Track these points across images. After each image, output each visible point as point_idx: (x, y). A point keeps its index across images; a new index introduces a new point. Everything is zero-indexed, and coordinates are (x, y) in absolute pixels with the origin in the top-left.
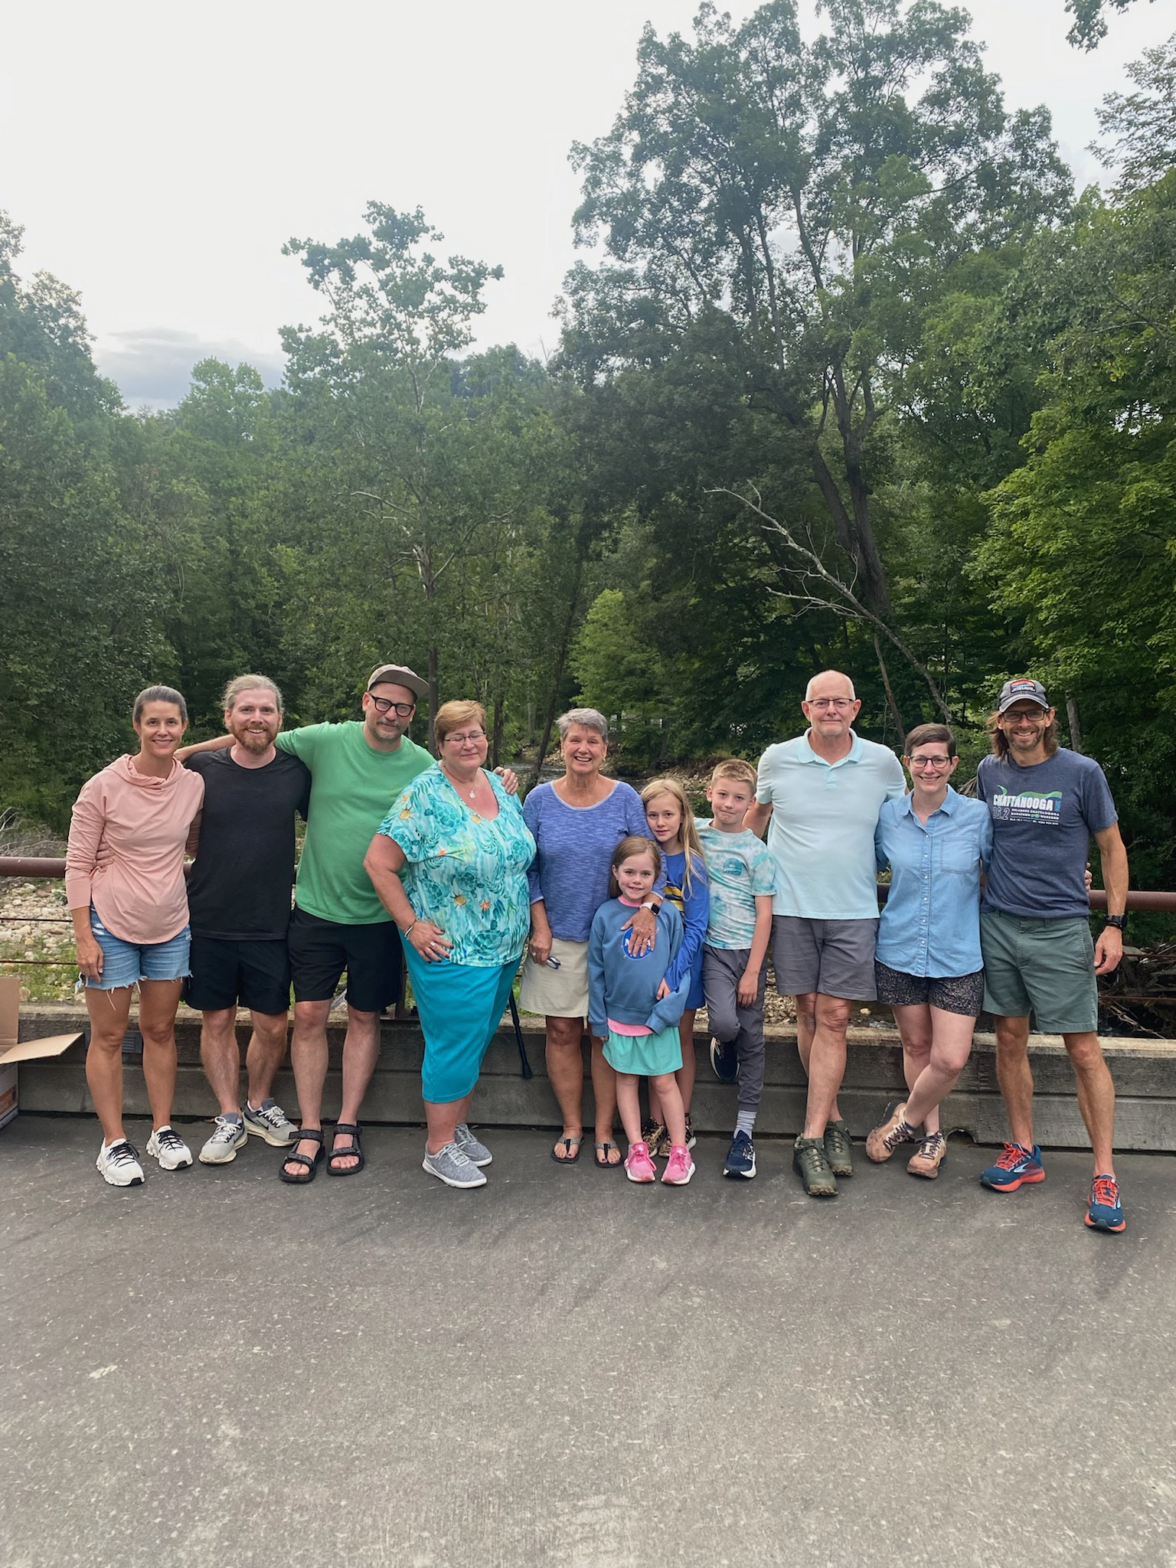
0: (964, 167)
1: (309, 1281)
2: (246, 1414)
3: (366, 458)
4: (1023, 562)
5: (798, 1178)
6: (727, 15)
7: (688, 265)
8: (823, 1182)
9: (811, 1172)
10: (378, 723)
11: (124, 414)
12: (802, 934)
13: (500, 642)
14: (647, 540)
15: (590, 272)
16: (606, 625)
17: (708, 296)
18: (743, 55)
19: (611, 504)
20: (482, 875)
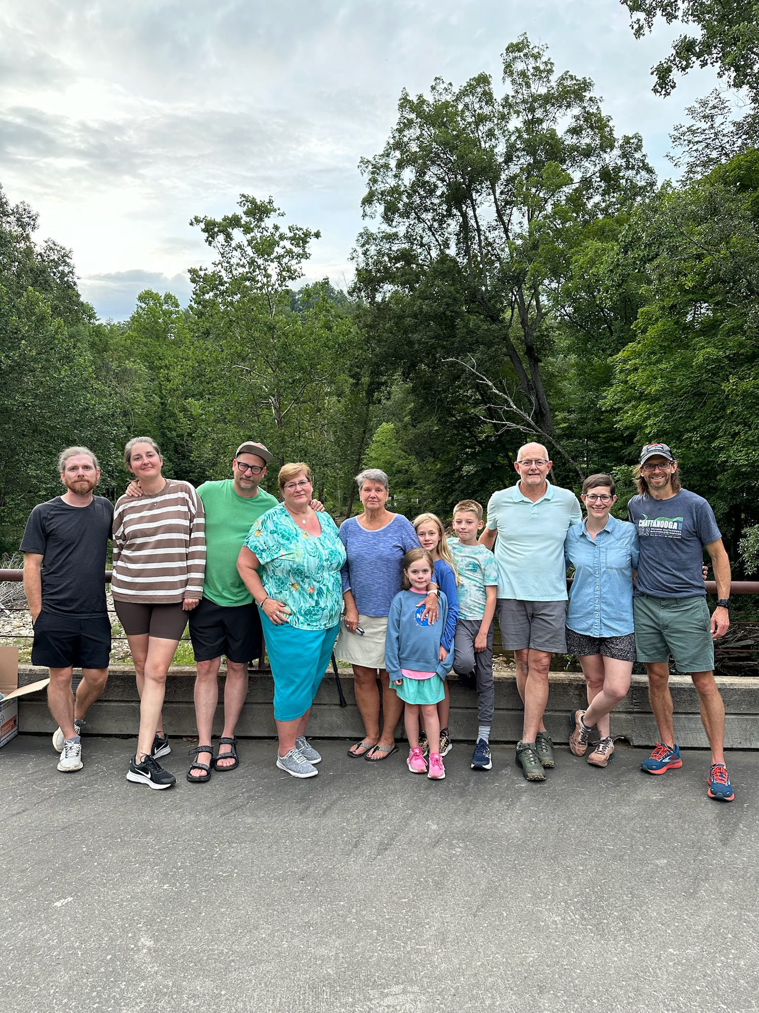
0: (592, 169)
1: (202, 840)
2: (158, 930)
3: (241, 345)
4: (635, 399)
5: (519, 769)
6: (450, 84)
7: (430, 229)
8: (536, 772)
9: (529, 765)
10: (241, 479)
11: (97, 323)
12: (518, 611)
13: (321, 453)
14: (408, 392)
15: (372, 234)
16: (384, 444)
17: (442, 247)
18: (460, 107)
19: (387, 370)
20: (308, 570)
